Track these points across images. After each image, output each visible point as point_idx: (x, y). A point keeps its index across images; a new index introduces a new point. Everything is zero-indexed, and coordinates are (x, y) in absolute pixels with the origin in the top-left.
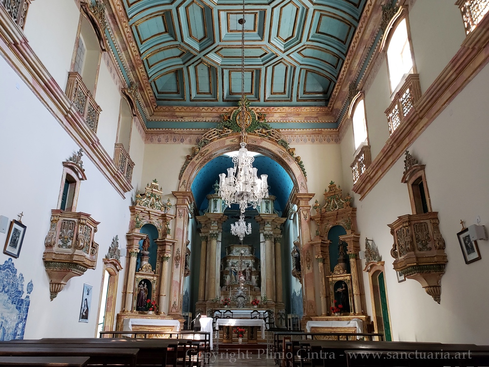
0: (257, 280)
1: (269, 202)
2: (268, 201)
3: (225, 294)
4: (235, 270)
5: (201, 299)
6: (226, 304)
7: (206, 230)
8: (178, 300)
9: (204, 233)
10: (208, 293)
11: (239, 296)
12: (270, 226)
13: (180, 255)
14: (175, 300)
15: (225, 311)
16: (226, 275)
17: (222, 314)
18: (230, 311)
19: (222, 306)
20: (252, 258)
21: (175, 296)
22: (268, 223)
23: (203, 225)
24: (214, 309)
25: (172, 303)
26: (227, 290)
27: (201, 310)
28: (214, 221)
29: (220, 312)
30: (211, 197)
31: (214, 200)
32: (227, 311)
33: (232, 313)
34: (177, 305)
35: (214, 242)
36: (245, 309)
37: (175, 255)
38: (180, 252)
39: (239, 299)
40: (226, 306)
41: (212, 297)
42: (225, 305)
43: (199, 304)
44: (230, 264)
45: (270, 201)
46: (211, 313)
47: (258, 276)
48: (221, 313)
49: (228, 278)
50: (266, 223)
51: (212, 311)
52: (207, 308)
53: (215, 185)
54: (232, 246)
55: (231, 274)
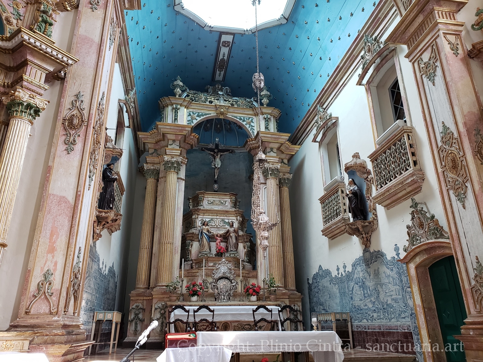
0: (248, 251)
1: (269, 119)
2: (269, 116)
3: (190, 275)
4: (208, 231)
5: (141, 283)
6: (194, 293)
7: (156, 160)
8: (60, 266)
9: (154, 164)
10: (157, 273)
11: (221, 278)
12: (275, 155)
13: (86, 113)
14: (50, 266)
15: (197, 308)
16: (192, 241)
17: (191, 313)
18: (207, 307)
19: (186, 298)
20: (236, 214)
21: (52, 250)
22: (272, 149)
23: (151, 151)
24: (169, 303)
25: (36, 278)
26: (192, 268)
27: (141, 306)
28: (174, 141)
29: (184, 309)
30: (168, 102)
31: (173, 109)
32: (201, 307)
33: (213, 311)
34: (56, 285)
35: (172, 177)
36: (233, 303)
37: (65, 112)
38: (85, 105)
39: (222, 284)
40: (195, 298)
41: (165, 281)
42: (193, 295)
43: (139, 295)
44: (199, 223)
45: (272, 119)
46: (163, 311)
47: (249, 244)
48: (188, 312)
49: (195, 247)
50: (268, 150)
51: (165, 307)
52: (154, 301)
53: (175, 83)
54: (202, 193)
55: (202, 238)
